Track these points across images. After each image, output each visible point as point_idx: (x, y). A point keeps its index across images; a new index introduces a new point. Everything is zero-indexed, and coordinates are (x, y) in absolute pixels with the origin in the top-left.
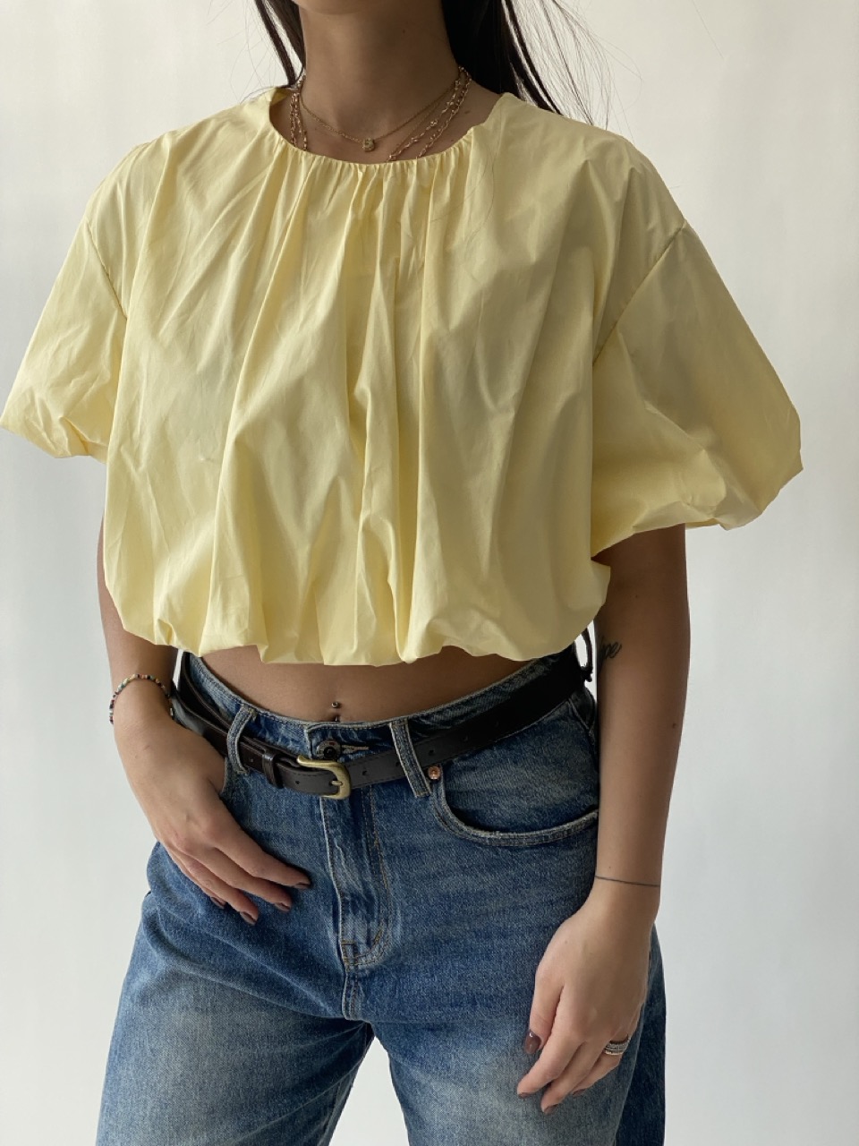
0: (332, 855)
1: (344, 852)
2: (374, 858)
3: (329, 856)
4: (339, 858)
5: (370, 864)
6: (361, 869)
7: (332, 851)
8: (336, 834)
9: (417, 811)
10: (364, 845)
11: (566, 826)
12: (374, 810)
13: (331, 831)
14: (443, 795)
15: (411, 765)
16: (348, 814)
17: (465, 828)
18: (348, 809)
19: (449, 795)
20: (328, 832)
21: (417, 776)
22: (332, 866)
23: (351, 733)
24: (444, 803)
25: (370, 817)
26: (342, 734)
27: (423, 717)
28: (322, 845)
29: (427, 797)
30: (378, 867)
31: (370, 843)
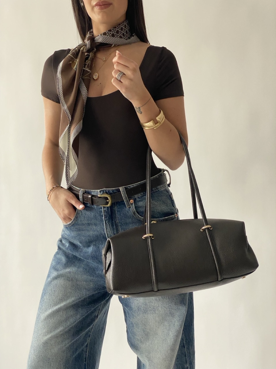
0: (106, 226)
1: (109, 225)
2: (117, 226)
3: (105, 227)
4: (108, 226)
5: (116, 228)
6: (113, 229)
7: (106, 225)
8: (107, 220)
9: (128, 212)
10: (114, 222)
11: (166, 217)
12: (116, 211)
13: (106, 219)
14: (134, 207)
15: (126, 198)
16: (110, 214)
17: (140, 217)
18: (110, 212)
19: (135, 207)
20: (105, 219)
21: (127, 201)
22: (106, 229)
23: (110, 191)
24: (134, 209)
25: (116, 215)
26: (108, 191)
27: (128, 186)
28: (103, 224)
29: (130, 208)
30: (118, 229)
31: (115, 222)
